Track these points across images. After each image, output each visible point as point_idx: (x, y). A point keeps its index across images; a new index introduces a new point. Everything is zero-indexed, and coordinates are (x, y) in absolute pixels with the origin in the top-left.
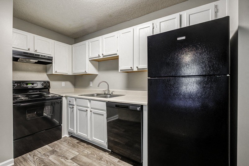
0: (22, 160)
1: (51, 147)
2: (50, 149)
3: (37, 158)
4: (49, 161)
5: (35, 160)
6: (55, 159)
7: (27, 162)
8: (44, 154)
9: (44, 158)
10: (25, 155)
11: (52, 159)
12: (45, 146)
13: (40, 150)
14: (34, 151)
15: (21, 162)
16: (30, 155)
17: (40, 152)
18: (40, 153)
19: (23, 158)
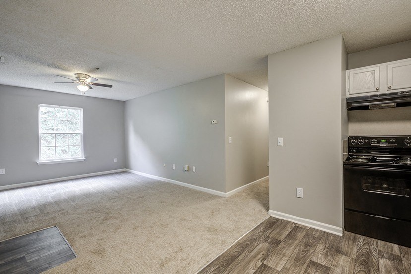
0: (351, 238)
1: (400, 252)
2: (395, 252)
3: (367, 248)
4: (375, 262)
5: (363, 248)
6: (385, 267)
7: (354, 243)
8: (381, 251)
9: (374, 254)
10: (360, 236)
11: (382, 262)
12: (392, 244)
13: (382, 243)
14: (373, 239)
15: (349, 239)
16: (364, 239)
17: (379, 245)
18: (377, 247)
19: (355, 237)
